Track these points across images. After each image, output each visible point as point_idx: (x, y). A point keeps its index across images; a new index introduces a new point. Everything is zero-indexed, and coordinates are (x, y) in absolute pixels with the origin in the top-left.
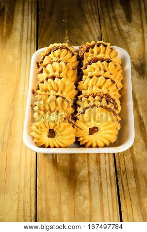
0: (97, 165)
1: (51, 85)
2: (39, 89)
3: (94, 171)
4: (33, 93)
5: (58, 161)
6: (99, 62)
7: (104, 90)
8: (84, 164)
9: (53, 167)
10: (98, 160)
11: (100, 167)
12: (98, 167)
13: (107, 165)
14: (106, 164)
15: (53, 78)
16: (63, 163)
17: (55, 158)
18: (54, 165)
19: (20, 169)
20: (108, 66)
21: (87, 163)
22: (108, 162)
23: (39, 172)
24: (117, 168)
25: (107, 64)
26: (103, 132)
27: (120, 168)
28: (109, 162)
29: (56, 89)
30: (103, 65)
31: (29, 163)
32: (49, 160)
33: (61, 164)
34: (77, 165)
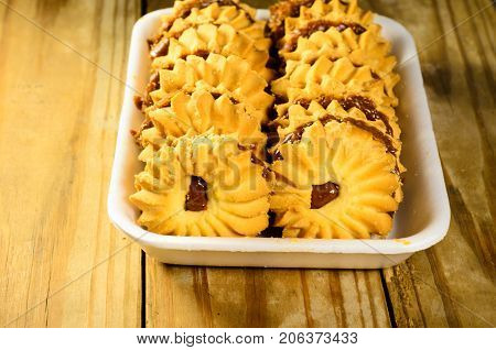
0: (334, 302)
1: (195, 69)
2: (158, 87)
3: (325, 317)
4: (139, 104)
5: (211, 289)
6: (332, 31)
7: (354, 87)
8: (293, 298)
9: (196, 305)
10: (335, 290)
11: (342, 309)
12: (338, 308)
13: (363, 303)
14: (360, 301)
15: (204, 54)
16: (226, 296)
17: (201, 281)
18: (198, 299)
19: (92, 307)
20: (358, 40)
21: (301, 297)
22: (365, 297)
23: (152, 318)
24: (395, 312)
25: (355, 36)
26: (355, 199)
27: (405, 312)
28: (371, 297)
29: (211, 78)
30: (344, 37)
31: (119, 292)
32: (182, 287)
33: (220, 298)
34: (272, 302)
